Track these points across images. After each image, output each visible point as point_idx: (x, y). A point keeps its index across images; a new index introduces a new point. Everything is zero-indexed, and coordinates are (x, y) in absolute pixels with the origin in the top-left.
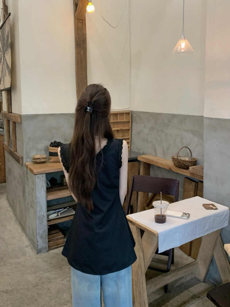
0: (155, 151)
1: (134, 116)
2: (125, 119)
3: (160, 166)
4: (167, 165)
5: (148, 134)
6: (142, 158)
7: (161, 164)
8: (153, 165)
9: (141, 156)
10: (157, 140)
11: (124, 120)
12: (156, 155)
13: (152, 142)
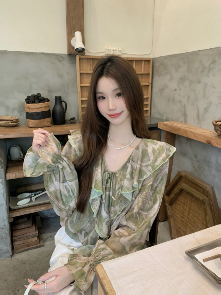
0: (185, 115)
1: (157, 65)
2: (143, 71)
3: (191, 138)
4: (204, 136)
5: (175, 90)
6: (164, 125)
7: (193, 134)
8: (179, 136)
9: (163, 122)
10: (189, 97)
11: (141, 71)
12: (186, 122)
13: (181, 102)
